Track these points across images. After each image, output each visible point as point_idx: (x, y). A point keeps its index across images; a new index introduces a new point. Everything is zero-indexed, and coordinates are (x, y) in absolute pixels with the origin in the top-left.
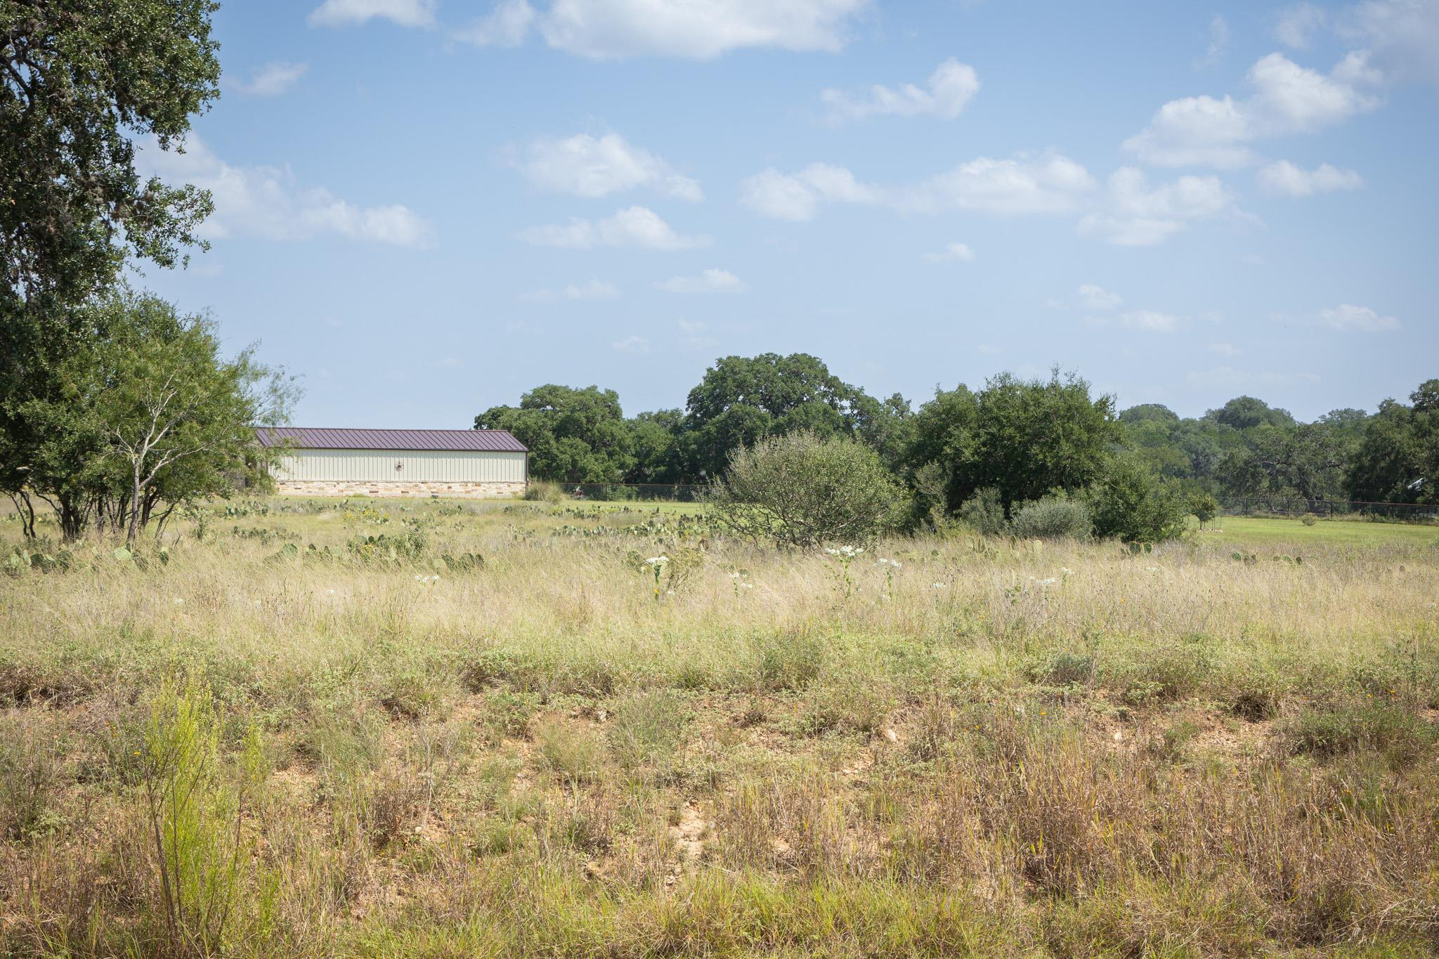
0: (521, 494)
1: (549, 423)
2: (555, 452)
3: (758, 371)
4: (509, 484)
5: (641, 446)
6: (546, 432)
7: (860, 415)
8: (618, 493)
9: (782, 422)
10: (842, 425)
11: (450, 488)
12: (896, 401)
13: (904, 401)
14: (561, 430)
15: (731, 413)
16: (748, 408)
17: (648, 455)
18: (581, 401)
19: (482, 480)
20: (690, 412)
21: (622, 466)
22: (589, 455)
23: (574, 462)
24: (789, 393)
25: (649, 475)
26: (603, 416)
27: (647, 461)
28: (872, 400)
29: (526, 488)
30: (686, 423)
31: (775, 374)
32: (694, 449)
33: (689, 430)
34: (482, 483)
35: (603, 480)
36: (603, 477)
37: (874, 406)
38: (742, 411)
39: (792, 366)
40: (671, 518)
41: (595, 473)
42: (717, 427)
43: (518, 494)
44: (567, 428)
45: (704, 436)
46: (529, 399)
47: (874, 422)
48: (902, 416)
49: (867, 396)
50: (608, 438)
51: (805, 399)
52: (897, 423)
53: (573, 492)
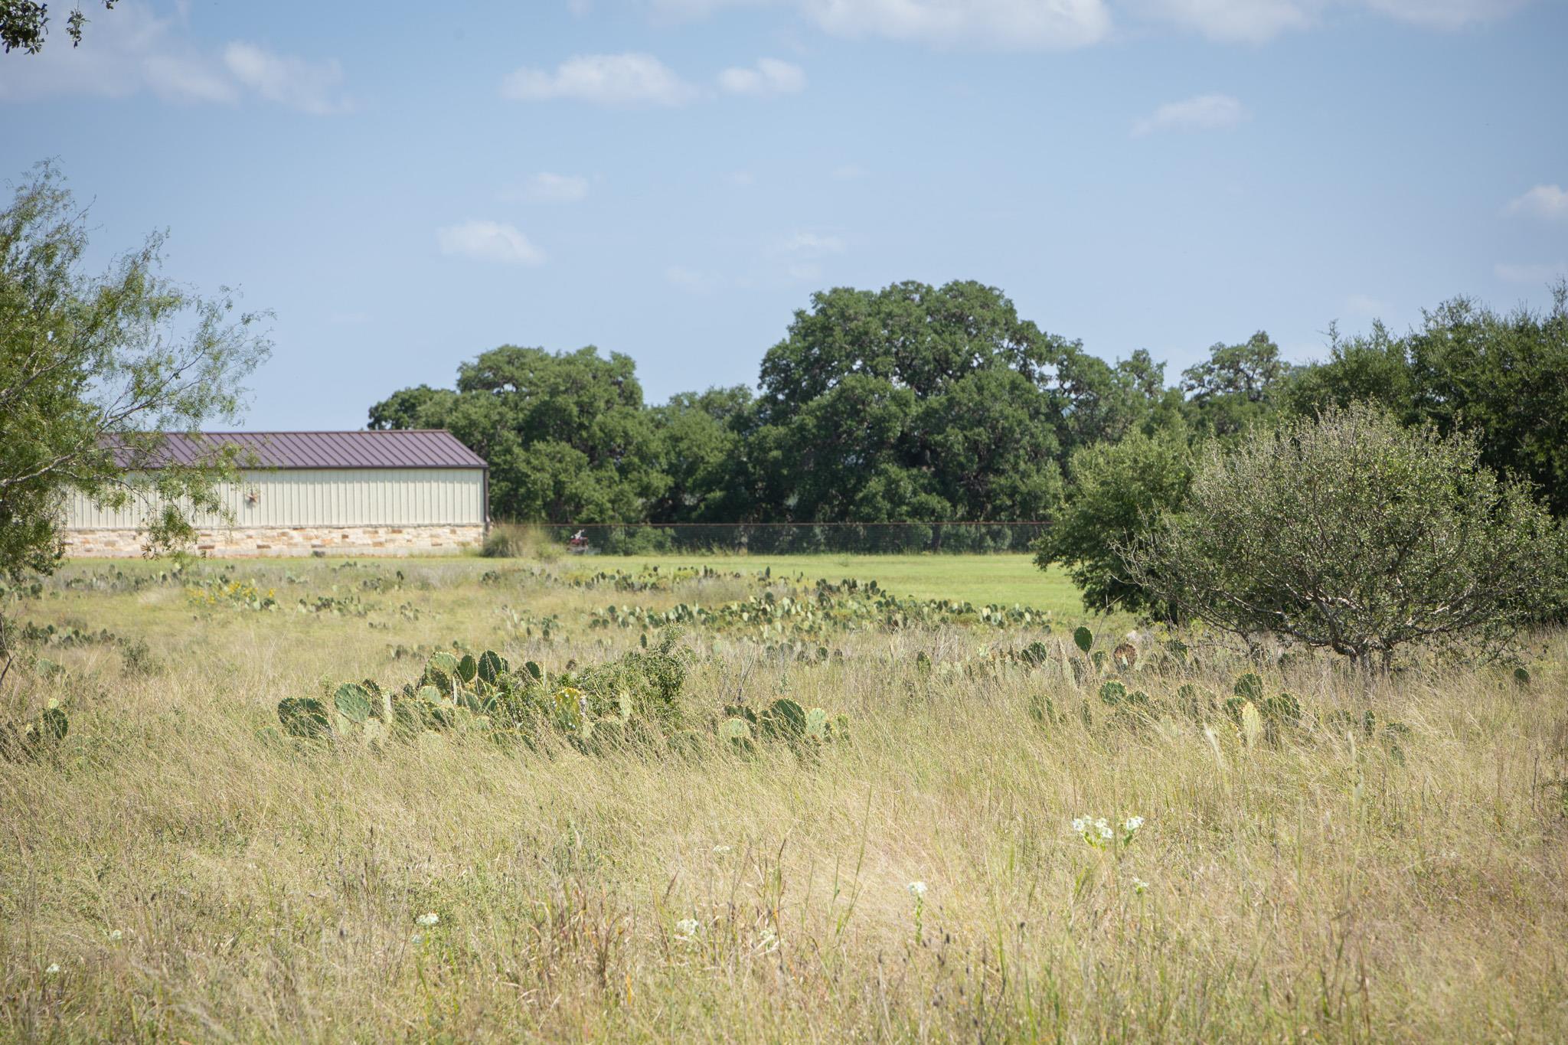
0: (477, 546)
1: (511, 415)
2: (523, 467)
3: (890, 315)
4: (454, 528)
5: (679, 454)
6: (505, 433)
7: (1075, 389)
8: (638, 541)
9: (935, 405)
10: (1044, 409)
11: (345, 537)
12: (1139, 364)
13: (1154, 364)
14: (533, 428)
15: (843, 391)
16: (873, 382)
17: (691, 470)
18: (569, 376)
19: (404, 522)
20: (765, 390)
21: (645, 491)
22: (585, 473)
23: (559, 486)
24: (946, 353)
25: (695, 508)
26: (607, 402)
27: (690, 482)
28: (1095, 363)
29: (484, 534)
30: (759, 412)
31: (920, 320)
32: (775, 458)
33: (765, 424)
34: (405, 527)
35: (612, 518)
36: (611, 513)
37: (1101, 373)
38: (863, 387)
39: (950, 305)
40: (799, 588)
41: (597, 505)
42: (817, 417)
43: (469, 548)
44: (543, 425)
45: (794, 435)
46: (472, 373)
47: (1101, 403)
48: (1151, 393)
49: (1087, 357)
50: (619, 441)
51: (975, 364)
52: (1141, 404)
53: (569, 541)
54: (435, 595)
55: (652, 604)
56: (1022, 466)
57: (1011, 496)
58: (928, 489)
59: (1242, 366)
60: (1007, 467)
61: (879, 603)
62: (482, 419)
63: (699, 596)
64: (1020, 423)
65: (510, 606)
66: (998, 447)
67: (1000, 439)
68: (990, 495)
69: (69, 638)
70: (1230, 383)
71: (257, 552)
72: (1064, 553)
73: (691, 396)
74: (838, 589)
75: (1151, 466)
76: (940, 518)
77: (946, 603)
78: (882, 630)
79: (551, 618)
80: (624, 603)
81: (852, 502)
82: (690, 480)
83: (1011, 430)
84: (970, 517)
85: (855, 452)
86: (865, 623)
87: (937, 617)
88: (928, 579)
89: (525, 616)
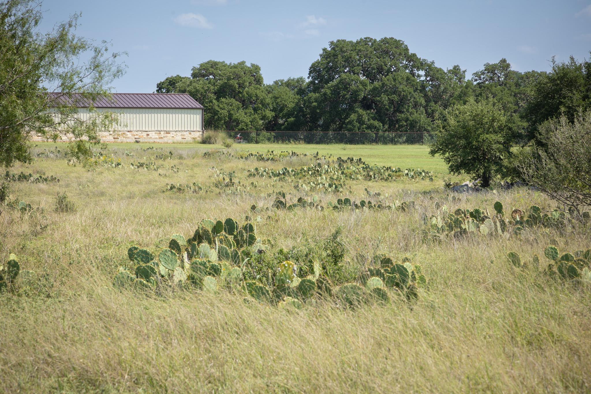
0: (199, 139)
1: (212, 87)
2: (217, 108)
3: (359, 50)
4: (190, 132)
5: (277, 103)
6: (210, 95)
7: (431, 80)
8: (261, 137)
9: (377, 86)
10: (419, 88)
11: (148, 135)
12: (456, 71)
13: (462, 71)
14: (220, 93)
15: (341, 80)
16: (353, 77)
17: (282, 110)
18: (234, 72)
19: (171, 129)
20: (310, 79)
21: (263, 118)
22: (241, 111)
23: (230, 115)
24: (382, 66)
25: (283, 124)
26: (250, 83)
27: (281, 115)
28: (439, 70)
29: (202, 135)
30: (308, 87)
31: (371, 52)
32: (315, 106)
33: (311, 92)
34: (171, 131)
35: (251, 128)
36: (250, 126)
37: (441, 74)
38: (349, 78)
39: (383, 47)
40: (330, 160)
41: (245, 123)
42: (331, 90)
43: (196, 140)
44: (224, 91)
45: (322, 97)
46: (197, 71)
47: (441, 86)
48: (460, 82)
49: (436, 68)
50: (254, 98)
51: (393, 70)
52: (457, 86)
53: (235, 137)
54: (185, 162)
55: (272, 167)
56: (410, 110)
57: (406, 122)
58: (374, 119)
59: (496, 72)
60: (405, 110)
61: (363, 168)
62: (201, 89)
63: (291, 164)
64: (410, 93)
65: (215, 167)
66: (401, 102)
67: (402, 99)
68: (398, 121)
69: (38, 179)
70: (491, 78)
71: (113, 140)
72: (441, 150)
73: (282, 81)
74: (346, 161)
75: (478, 115)
76: (378, 130)
77: (390, 168)
78: (365, 179)
79: (232, 172)
80: (261, 166)
81: (344, 123)
82: (281, 114)
83: (407, 96)
84: (390, 129)
85: (346, 104)
86: (358, 176)
87: (387, 174)
88: (379, 156)
89: (222, 172)
